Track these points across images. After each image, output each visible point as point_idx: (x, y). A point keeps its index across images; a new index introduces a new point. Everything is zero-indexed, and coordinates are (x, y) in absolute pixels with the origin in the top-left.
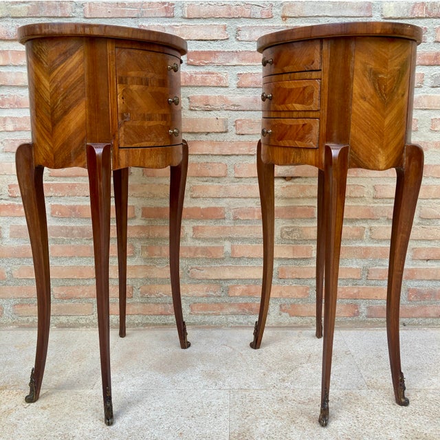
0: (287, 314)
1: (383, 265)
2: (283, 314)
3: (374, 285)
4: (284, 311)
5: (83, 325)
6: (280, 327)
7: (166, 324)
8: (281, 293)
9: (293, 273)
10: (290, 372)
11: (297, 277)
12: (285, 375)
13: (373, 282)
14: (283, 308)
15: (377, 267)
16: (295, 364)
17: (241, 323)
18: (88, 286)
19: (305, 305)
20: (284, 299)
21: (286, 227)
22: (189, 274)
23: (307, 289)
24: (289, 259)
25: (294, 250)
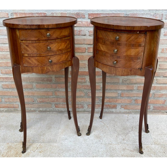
0: (123, 109)
1: (160, 92)
2: (122, 109)
3: (157, 99)
4: (122, 108)
5: (48, 111)
6: (121, 113)
7: (78, 111)
8: (121, 102)
9: (126, 95)
10: (126, 136)
11: (128, 96)
12: (124, 137)
13: (156, 98)
14: (122, 106)
15: (158, 93)
16: (127, 132)
17: (106, 111)
18: (50, 98)
19: (130, 106)
20: (122, 103)
21: (125, 79)
22: (87, 95)
23: (132, 100)
24: (125, 90)
25: (127, 87)
